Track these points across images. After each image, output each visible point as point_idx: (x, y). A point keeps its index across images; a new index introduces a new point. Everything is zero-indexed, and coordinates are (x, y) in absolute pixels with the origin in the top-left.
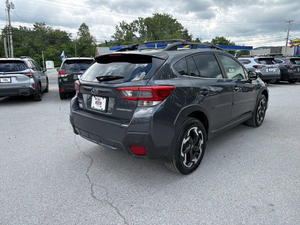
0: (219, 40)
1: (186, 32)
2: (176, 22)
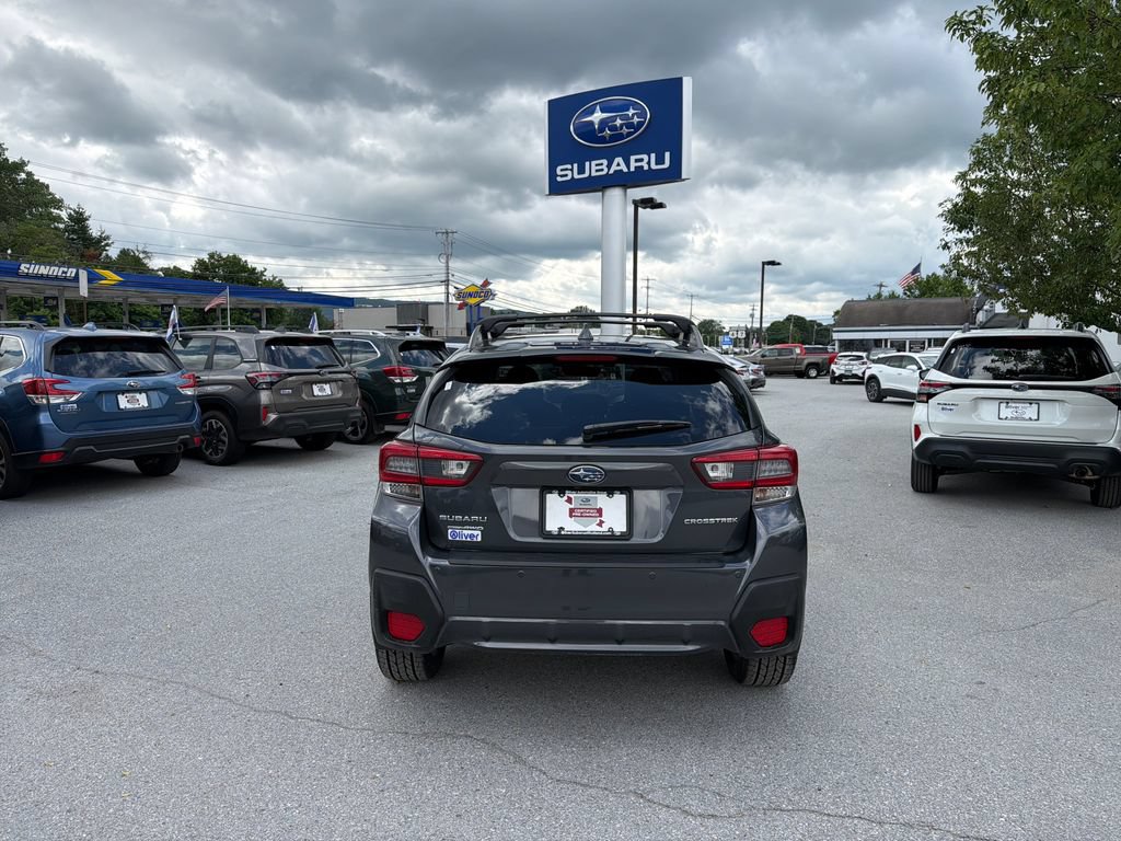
0: (221, 266)
1: (79, 219)
2: (23, 176)
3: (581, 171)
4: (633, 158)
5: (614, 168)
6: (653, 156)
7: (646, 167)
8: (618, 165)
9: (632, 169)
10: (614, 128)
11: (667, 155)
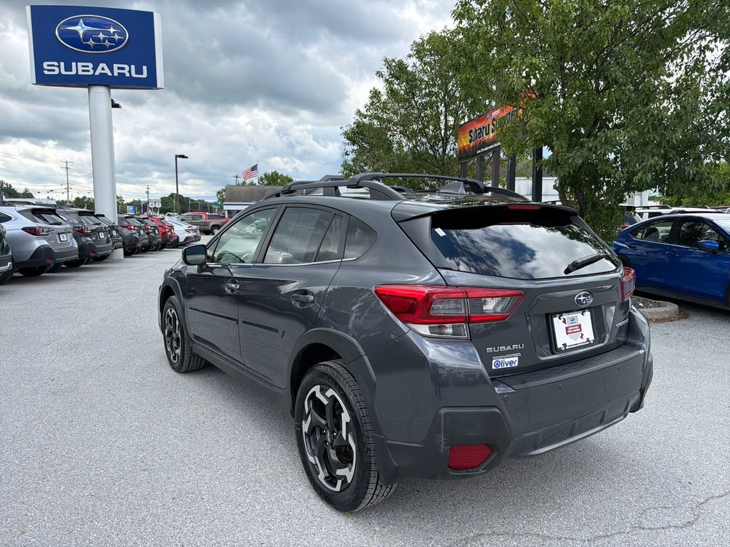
3: (68, 68)
4: (116, 66)
5: (98, 71)
6: (133, 67)
7: (128, 75)
8: (103, 69)
9: (116, 74)
10: (97, 40)
11: (145, 68)
